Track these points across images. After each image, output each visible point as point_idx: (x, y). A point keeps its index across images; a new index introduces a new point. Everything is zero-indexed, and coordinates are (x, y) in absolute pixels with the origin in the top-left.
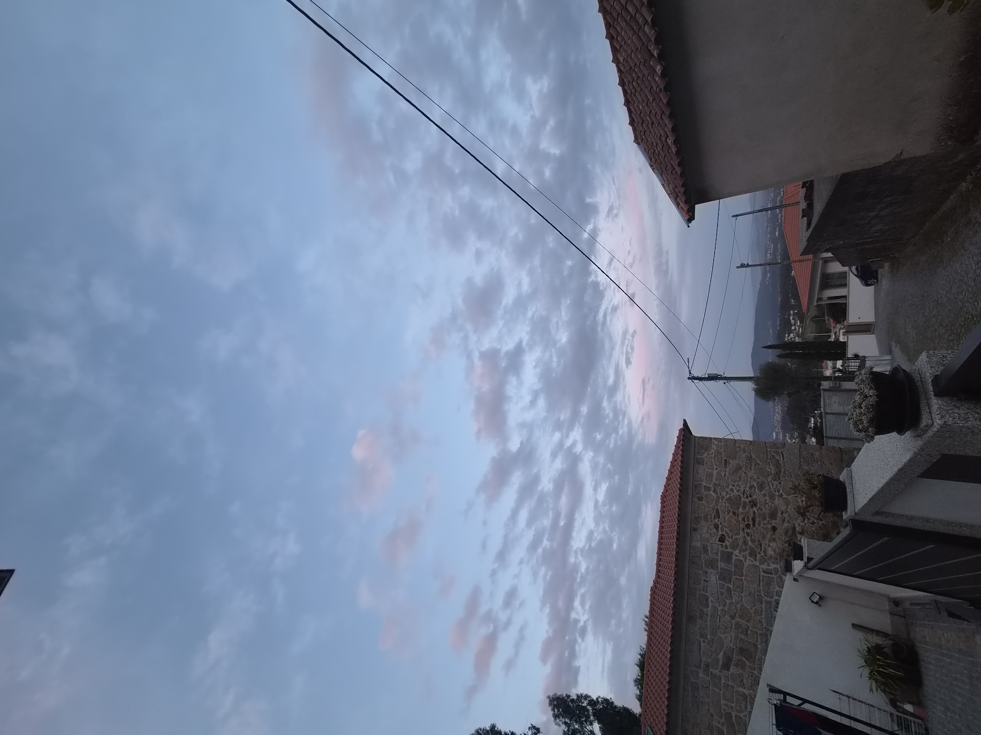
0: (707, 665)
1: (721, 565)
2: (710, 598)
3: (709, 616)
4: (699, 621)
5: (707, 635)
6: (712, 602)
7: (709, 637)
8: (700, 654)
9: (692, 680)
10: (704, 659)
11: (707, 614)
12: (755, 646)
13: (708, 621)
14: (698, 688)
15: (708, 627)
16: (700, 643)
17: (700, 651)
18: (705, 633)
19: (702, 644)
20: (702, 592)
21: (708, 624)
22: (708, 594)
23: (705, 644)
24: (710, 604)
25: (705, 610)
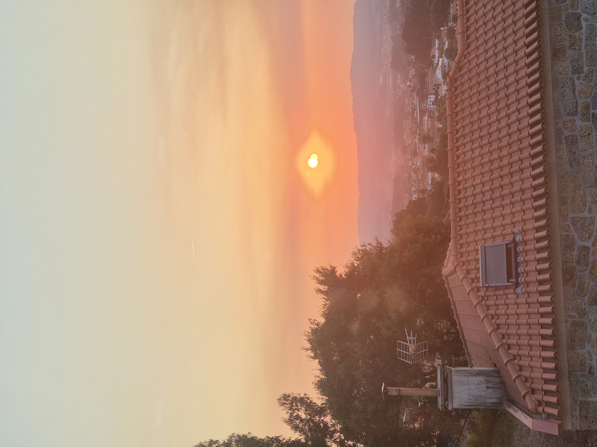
0: (587, 107)
2: (584, 15)
3: (584, 41)
4: (570, 52)
5: (582, 68)
6: (586, 20)
7: (585, 69)
8: (575, 96)
9: (567, 133)
10: (580, 102)
11: (581, 39)
13: (583, 47)
14: (576, 141)
15: (584, 56)
16: (574, 81)
17: (574, 93)
18: (579, 65)
19: (577, 82)
20: (570, 11)
21: (583, 50)
22: (579, 11)
23: (581, 81)
24: (584, 24)
25: (577, 34)
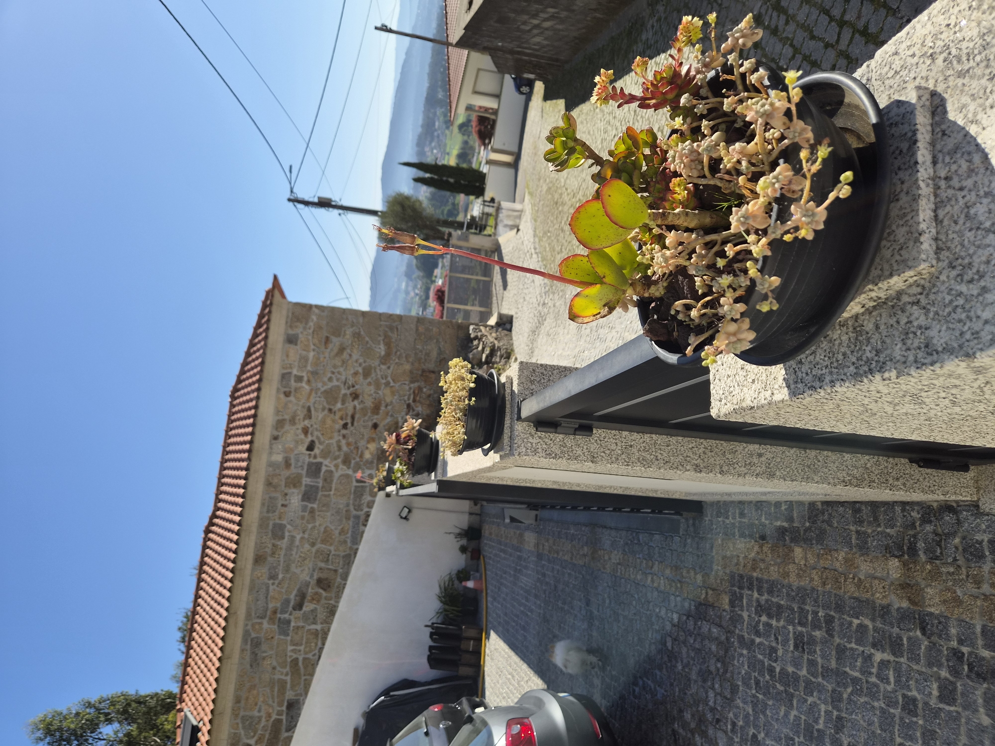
0: (275, 612)
1: (306, 481)
2: (289, 527)
3: (284, 550)
4: (270, 559)
5: (278, 575)
6: (289, 532)
7: (280, 576)
8: (267, 601)
9: (253, 635)
10: (270, 606)
11: (281, 548)
12: (336, 571)
13: (282, 556)
14: (260, 643)
15: (281, 564)
16: (268, 586)
17: (267, 598)
18: (275, 572)
19: (271, 588)
20: (278, 521)
21: (282, 559)
22: (284, 522)
23: (275, 587)
24: (287, 534)
25: (279, 543)
